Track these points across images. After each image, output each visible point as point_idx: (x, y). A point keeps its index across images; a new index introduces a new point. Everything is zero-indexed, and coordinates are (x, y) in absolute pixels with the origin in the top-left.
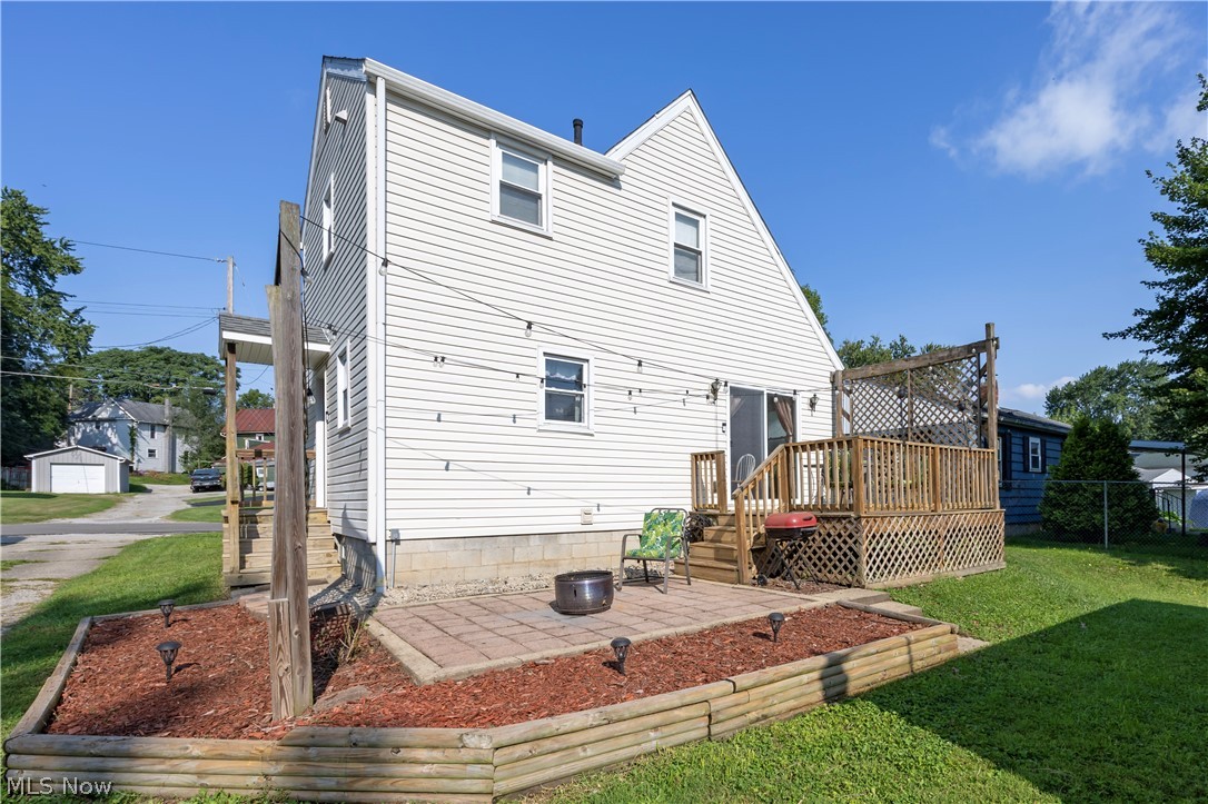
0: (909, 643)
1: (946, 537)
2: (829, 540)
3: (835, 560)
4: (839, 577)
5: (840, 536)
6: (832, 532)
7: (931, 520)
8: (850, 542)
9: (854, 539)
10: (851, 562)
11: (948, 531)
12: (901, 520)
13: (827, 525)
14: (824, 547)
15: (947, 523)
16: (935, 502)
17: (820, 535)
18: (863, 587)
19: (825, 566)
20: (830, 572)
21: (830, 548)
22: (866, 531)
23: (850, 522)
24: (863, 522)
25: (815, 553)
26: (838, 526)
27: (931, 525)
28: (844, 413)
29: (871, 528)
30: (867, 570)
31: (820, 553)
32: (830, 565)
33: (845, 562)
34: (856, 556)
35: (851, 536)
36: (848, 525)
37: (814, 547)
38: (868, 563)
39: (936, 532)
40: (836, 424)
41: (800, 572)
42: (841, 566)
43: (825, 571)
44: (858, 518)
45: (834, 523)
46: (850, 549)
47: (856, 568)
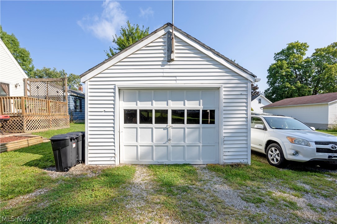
0: (28, 140)
1: (52, 121)
2: (15, 122)
3: (16, 127)
4: (18, 131)
5: (18, 121)
6: (15, 120)
7: (47, 117)
8: (21, 122)
9: (22, 121)
10: (21, 127)
11: (53, 120)
12: (37, 117)
13: (14, 118)
14: (13, 124)
15: (52, 118)
16: (49, 113)
17: (12, 121)
18: (25, 133)
19: (13, 128)
20: (15, 130)
21: (15, 124)
22: (25, 119)
23: (21, 117)
24: (25, 117)
25: (10, 125)
26: (17, 118)
27: (47, 118)
28: (28, 90)
29: (27, 119)
30: (26, 128)
31: (12, 125)
32: (15, 128)
33: (19, 127)
34: (22, 125)
35: (21, 121)
36: (20, 118)
37: (10, 124)
38: (26, 127)
39: (49, 120)
40: (25, 93)
41: (5, 131)
42: (18, 128)
43: (13, 130)
44: (23, 116)
45: (16, 117)
46: (21, 124)
47: (22, 128)
